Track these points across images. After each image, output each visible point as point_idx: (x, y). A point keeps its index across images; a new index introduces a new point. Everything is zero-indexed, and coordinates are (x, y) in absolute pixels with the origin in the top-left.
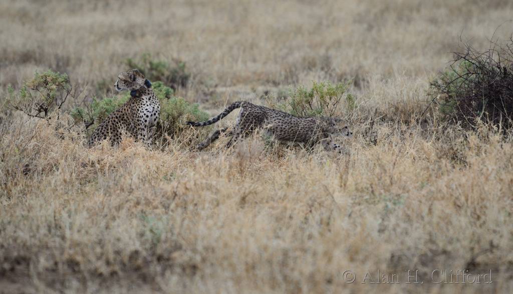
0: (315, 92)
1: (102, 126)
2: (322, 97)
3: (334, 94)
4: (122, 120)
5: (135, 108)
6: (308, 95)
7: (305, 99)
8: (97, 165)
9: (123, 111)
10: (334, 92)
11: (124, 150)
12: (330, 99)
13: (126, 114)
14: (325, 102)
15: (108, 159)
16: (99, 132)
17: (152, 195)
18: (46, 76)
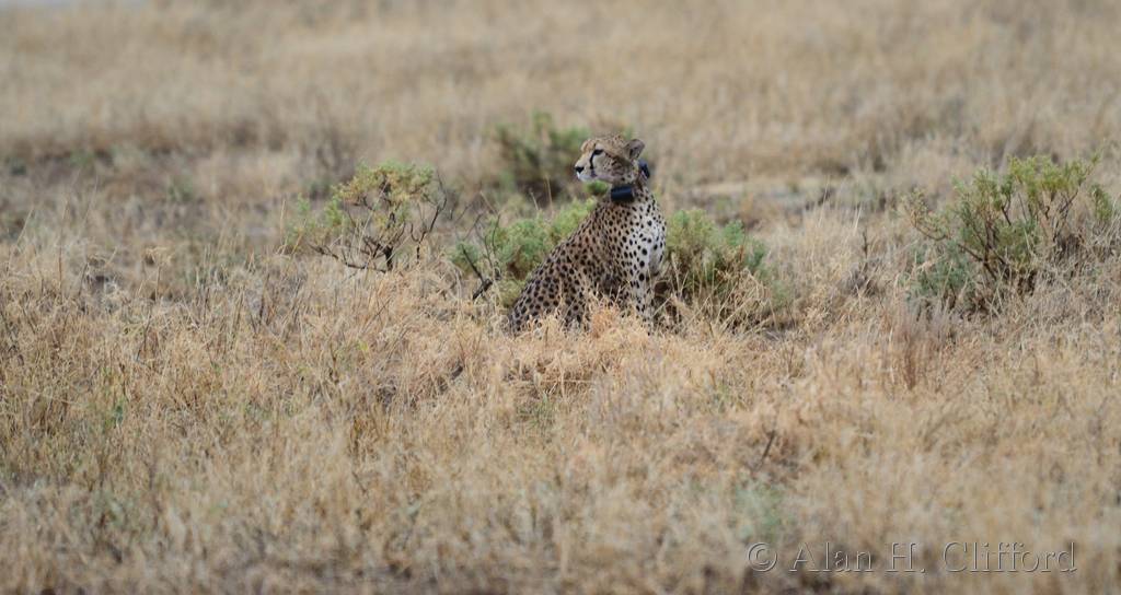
0: (1016, 183)
2: (1033, 193)
3: (1061, 185)
5: (613, 234)
6: (998, 189)
7: (991, 200)
8: (537, 376)
9: (584, 243)
10: (1060, 181)
11: (598, 336)
12: (1052, 198)
14: (1041, 206)
15: (561, 360)
18: (384, 174)
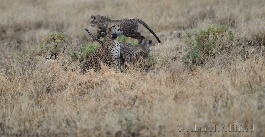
0: (210, 31)
1: (88, 62)
2: (214, 34)
3: (221, 32)
4: (100, 57)
6: (206, 33)
7: (204, 36)
8: (89, 84)
10: (221, 31)
11: (103, 74)
12: (219, 35)
13: (102, 54)
14: (216, 37)
15: (94, 80)
16: (87, 65)
17: (123, 99)
18: (54, 35)
